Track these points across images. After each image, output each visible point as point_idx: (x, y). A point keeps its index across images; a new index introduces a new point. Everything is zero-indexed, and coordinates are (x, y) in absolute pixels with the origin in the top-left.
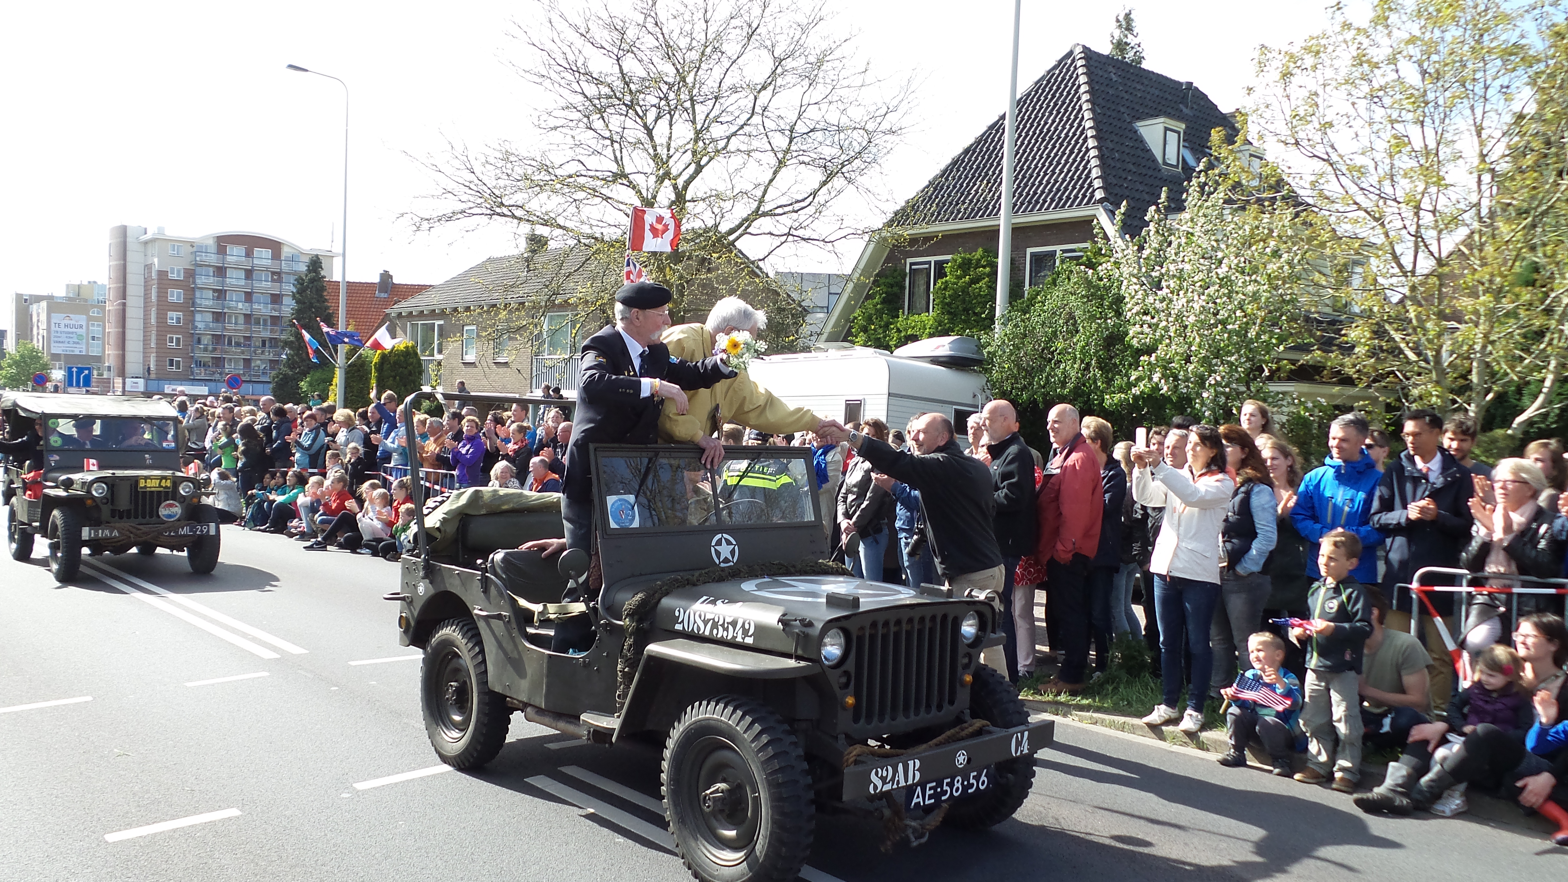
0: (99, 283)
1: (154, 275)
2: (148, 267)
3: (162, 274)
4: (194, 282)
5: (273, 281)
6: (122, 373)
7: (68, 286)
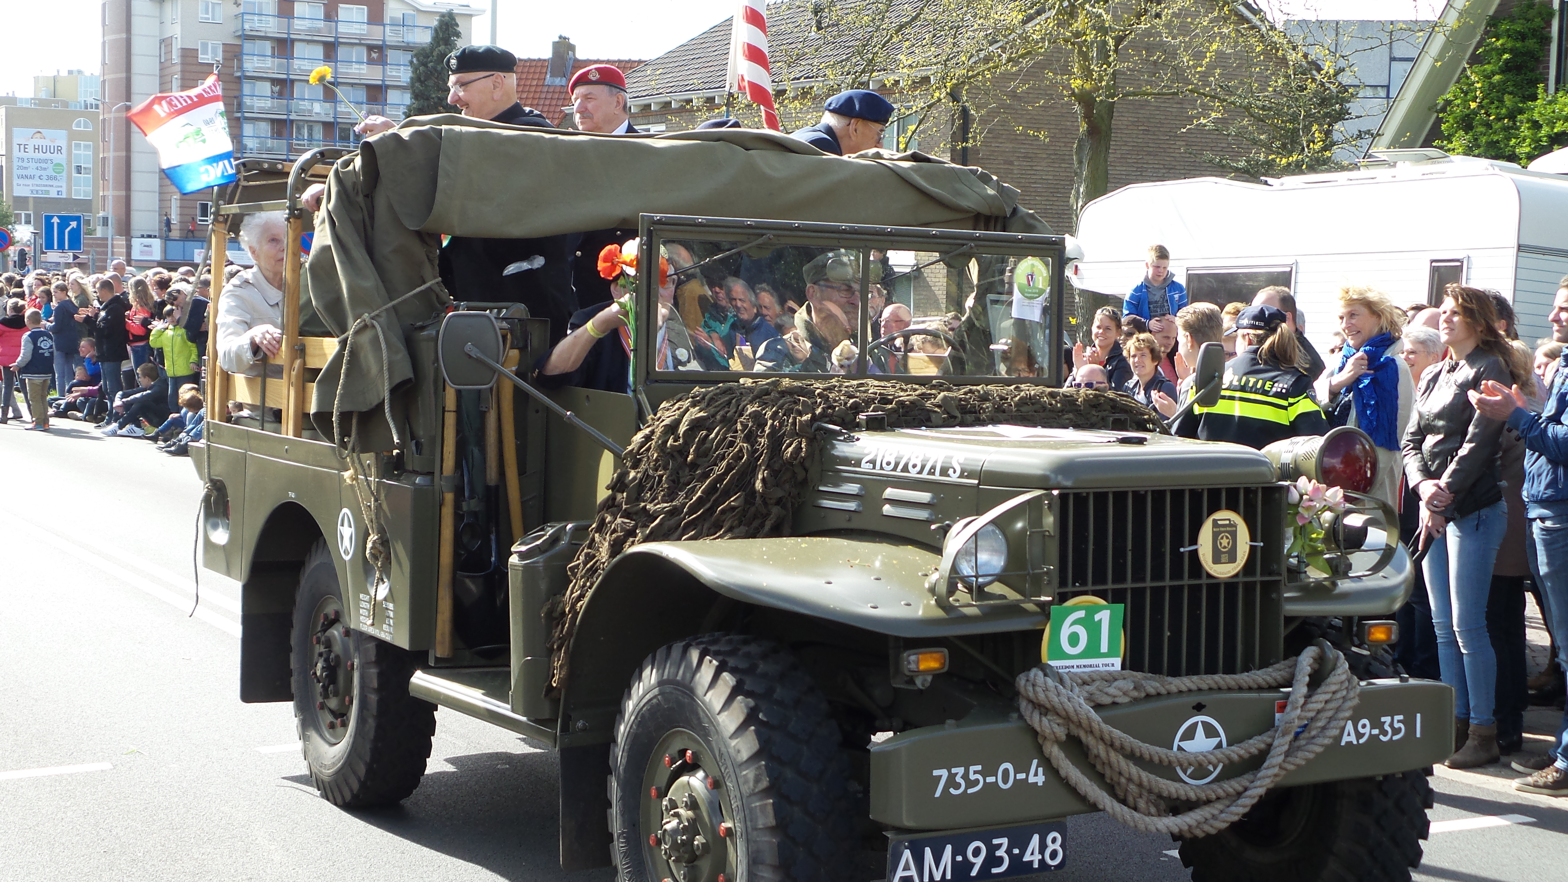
0: (87, 73)
1: (176, 58)
2: (165, 43)
3: (189, 55)
4: (240, 68)
5: (371, 62)
6: (126, 229)
7: (36, 79)
